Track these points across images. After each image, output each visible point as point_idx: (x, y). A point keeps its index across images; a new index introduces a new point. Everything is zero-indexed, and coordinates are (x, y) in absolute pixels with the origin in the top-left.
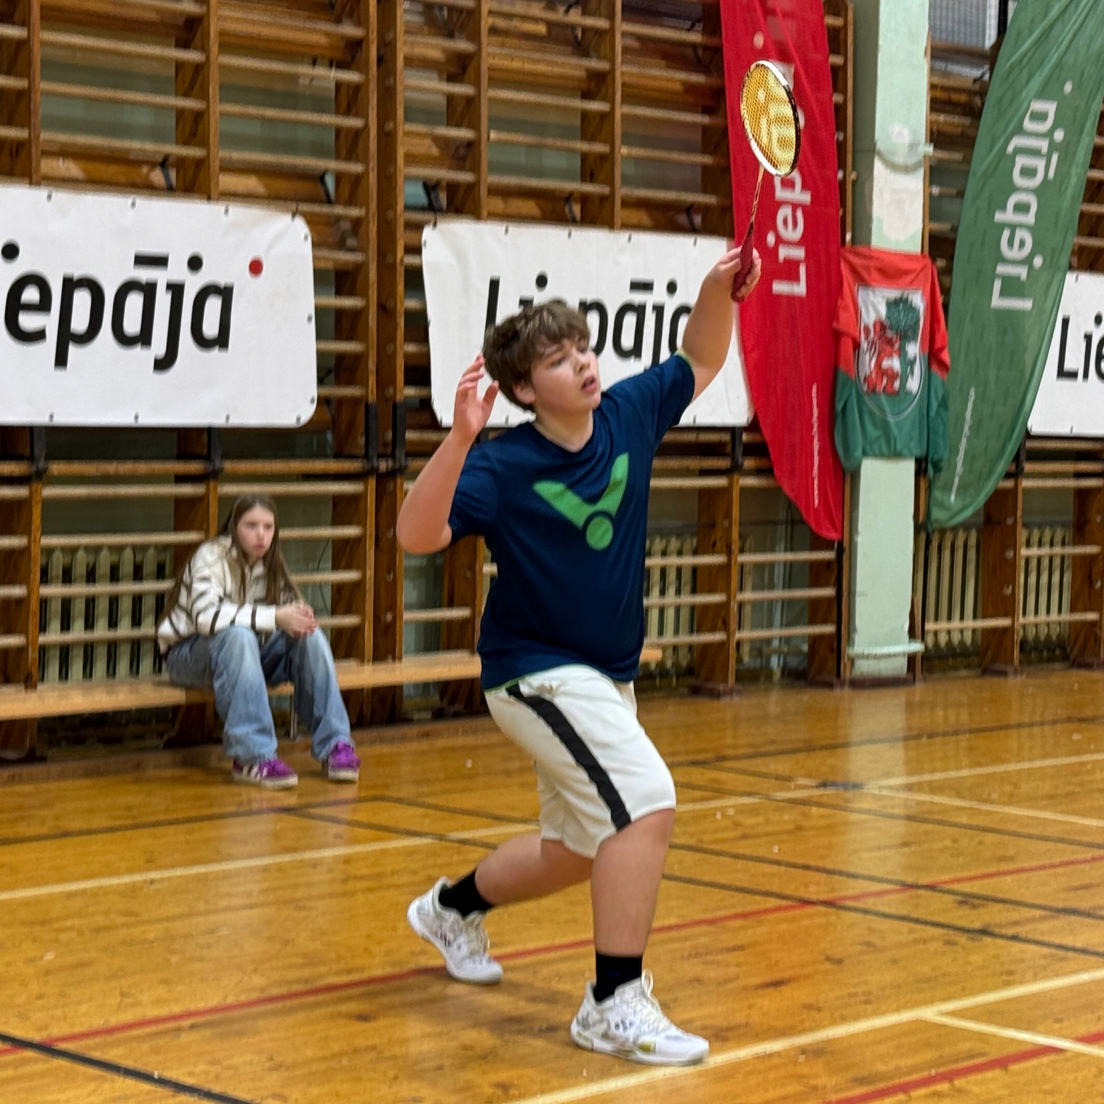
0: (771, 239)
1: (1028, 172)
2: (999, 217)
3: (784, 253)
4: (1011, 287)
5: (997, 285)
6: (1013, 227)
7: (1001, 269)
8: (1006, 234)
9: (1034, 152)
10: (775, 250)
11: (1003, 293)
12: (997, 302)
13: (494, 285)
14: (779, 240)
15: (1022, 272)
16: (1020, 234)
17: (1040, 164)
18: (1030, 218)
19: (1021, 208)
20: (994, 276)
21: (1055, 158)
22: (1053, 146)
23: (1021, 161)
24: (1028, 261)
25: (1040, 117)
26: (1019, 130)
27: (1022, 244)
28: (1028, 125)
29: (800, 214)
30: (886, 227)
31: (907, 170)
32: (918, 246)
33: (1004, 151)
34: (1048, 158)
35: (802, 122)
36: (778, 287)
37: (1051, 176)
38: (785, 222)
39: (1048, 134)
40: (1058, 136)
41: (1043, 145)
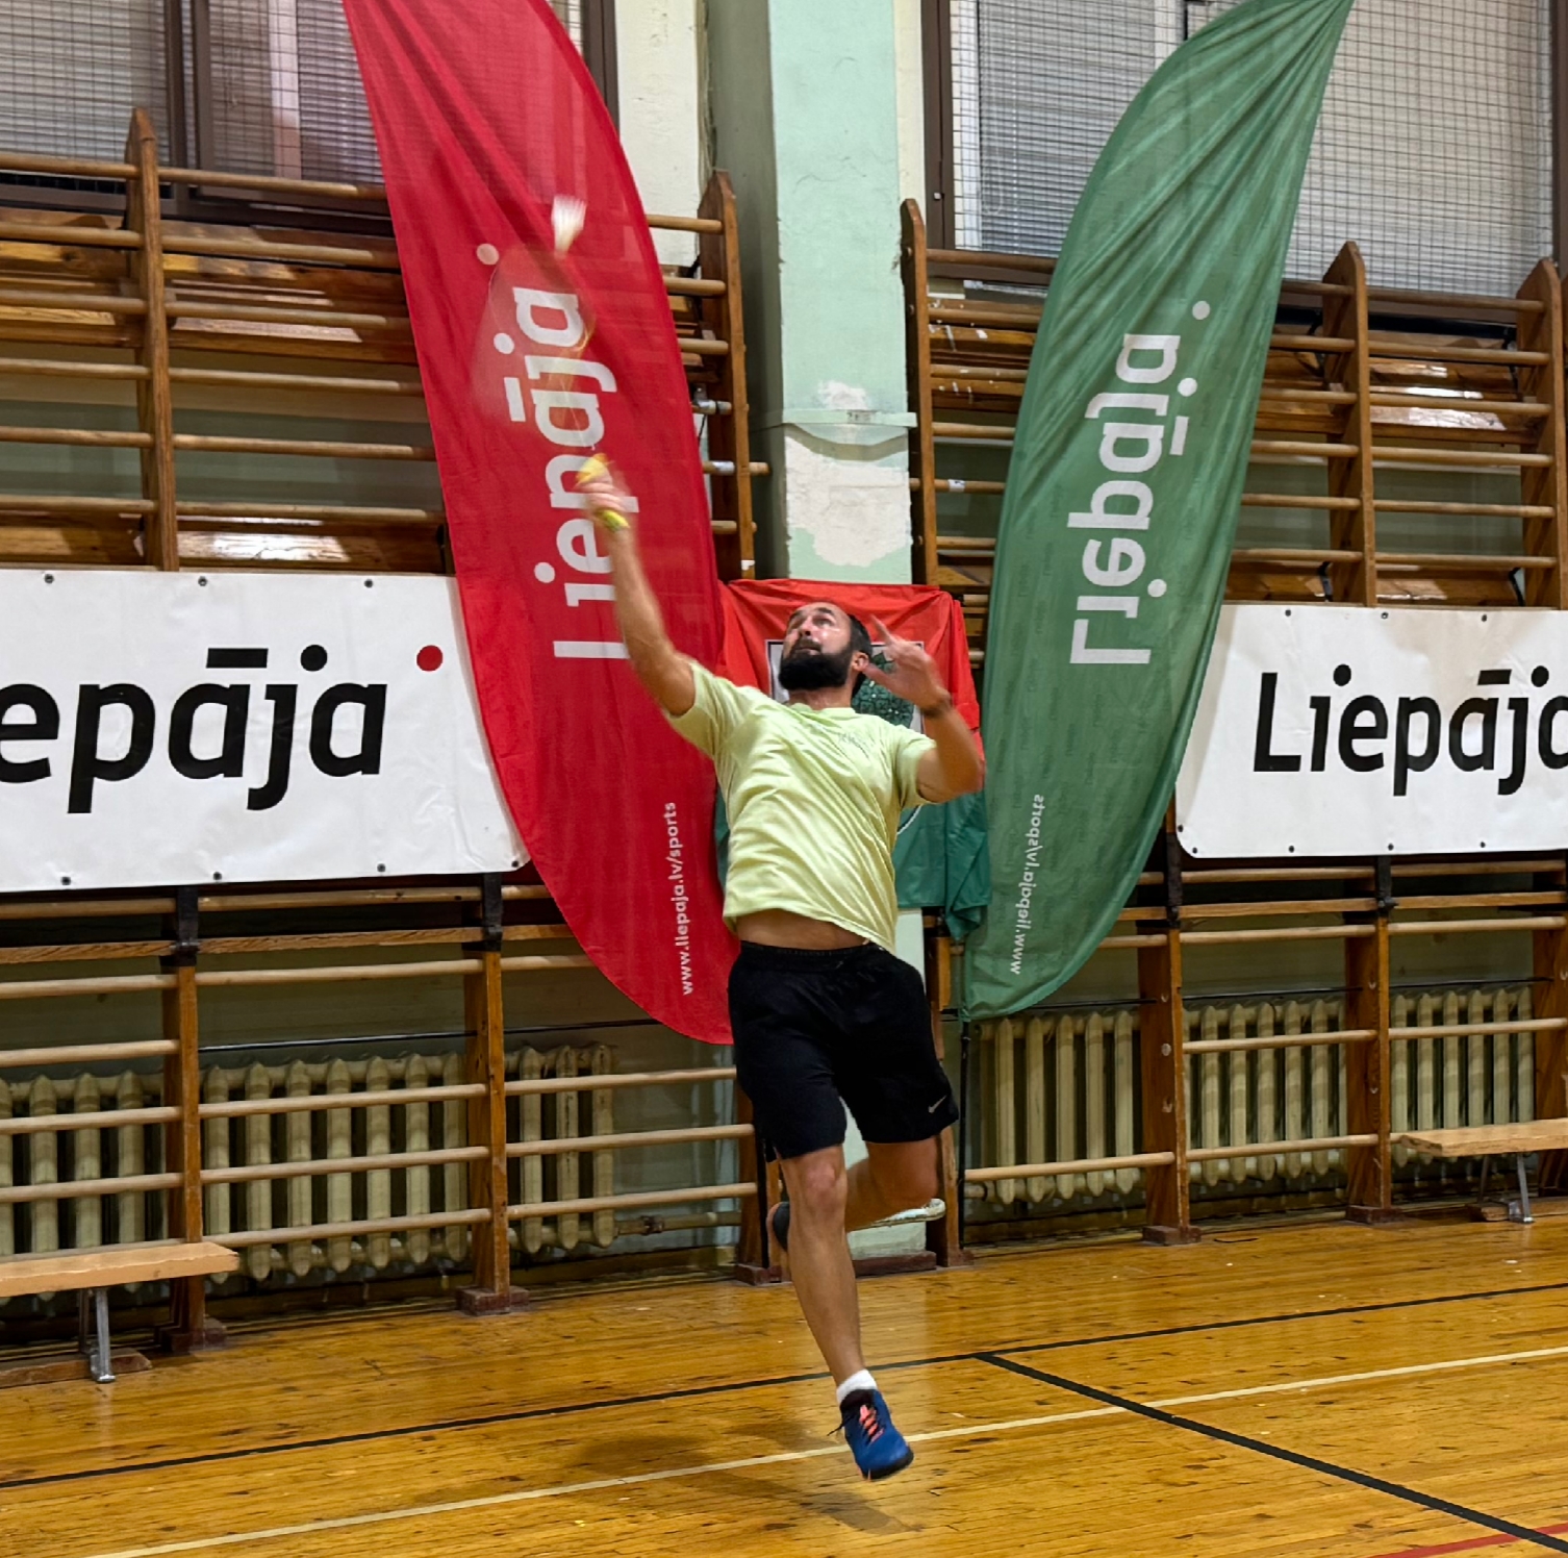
0: (544, 572)
1: (1130, 447)
2: (1076, 520)
3: (575, 594)
4: (1108, 630)
5: (1081, 628)
6: (1106, 536)
7: (1085, 603)
8: (1093, 546)
9: (1145, 416)
10: (556, 589)
11: (1094, 641)
12: (1081, 655)
14: (566, 574)
15: (1128, 605)
16: (1119, 545)
17: (1154, 434)
18: (1140, 521)
19: (1123, 504)
20: (1072, 614)
21: (1182, 422)
22: (1179, 406)
23: (1113, 431)
24: (1137, 588)
25: (1154, 359)
26: (1107, 380)
27: (1125, 562)
28: (1128, 374)
30: (821, 548)
31: (865, 453)
32: (906, 578)
33: (1078, 420)
34: (1168, 423)
35: (608, 384)
36: (565, 649)
37: (1177, 448)
38: (578, 544)
39: (1168, 387)
40: (1187, 387)
41: (1159, 404)
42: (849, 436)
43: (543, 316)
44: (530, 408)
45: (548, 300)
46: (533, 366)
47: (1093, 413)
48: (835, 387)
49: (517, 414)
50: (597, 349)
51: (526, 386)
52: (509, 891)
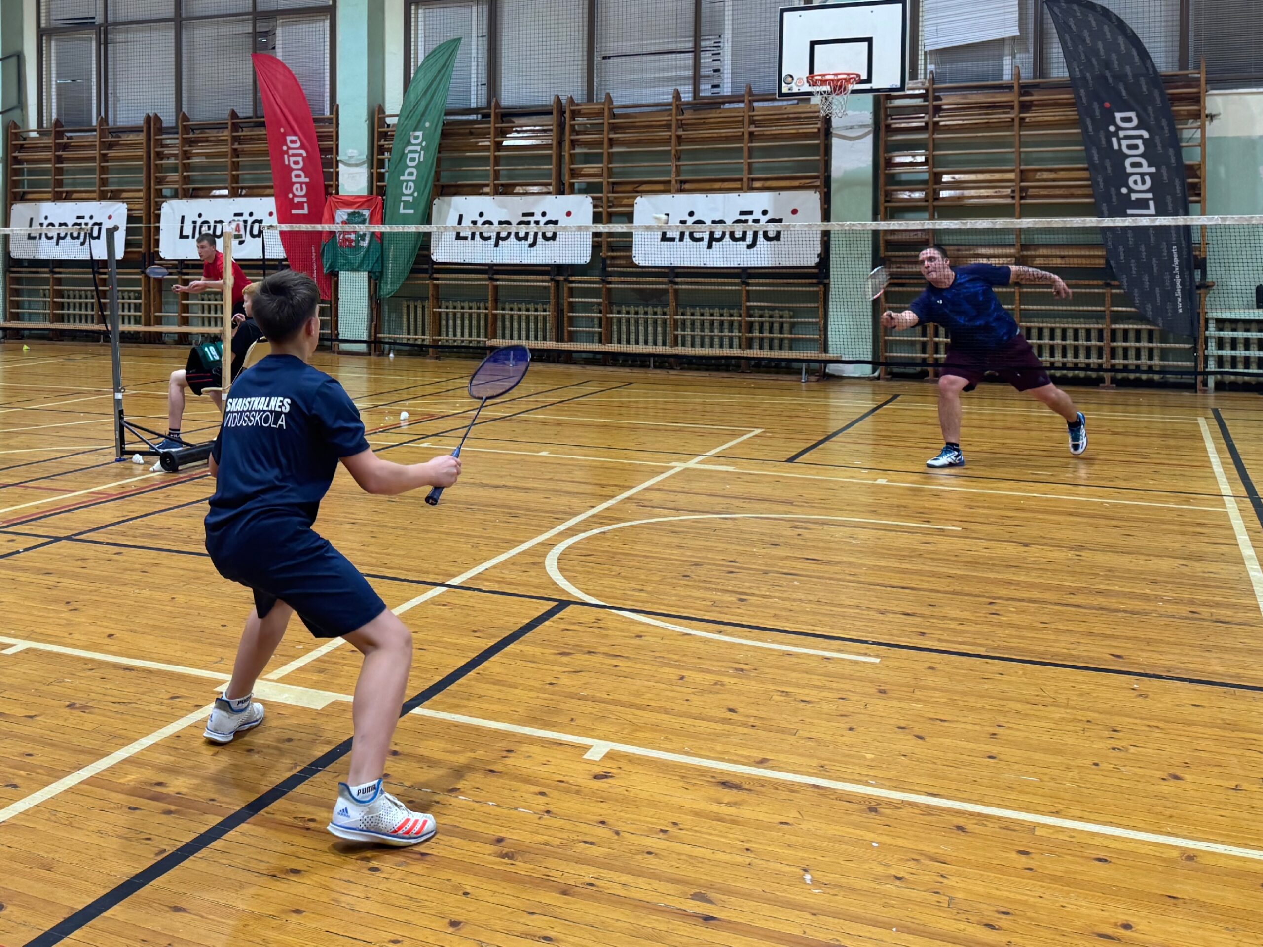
0: (290, 196)
1: (412, 160)
2: (402, 178)
3: (296, 200)
4: (407, 205)
5: (402, 204)
6: (407, 181)
7: (404, 198)
9: (415, 152)
11: (404, 208)
13: (183, 218)
14: (295, 196)
15: (410, 199)
17: (416, 156)
19: (411, 174)
23: (410, 156)
25: (417, 138)
26: (409, 143)
28: (413, 142)
29: (304, 186)
30: (346, 187)
31: (357, 165)
32: (365, 192)
33: (403, 153)
34: (420, 153)
35: (305, 154)
36: (294, 212)
37: (422, 159)
38: (297, 189)
39: (420, 144)
40: (424, 144)
41: (418, 148)
42: (353, 162)
43: (292, 142)
44: (289, 161)
45: (294, 138)
46: (291, 152)
47: (406, 152)
48: (350, 151)
49: (287, 162)
50: (302, 147)
51: (289, 156)
52: (284, 263)
